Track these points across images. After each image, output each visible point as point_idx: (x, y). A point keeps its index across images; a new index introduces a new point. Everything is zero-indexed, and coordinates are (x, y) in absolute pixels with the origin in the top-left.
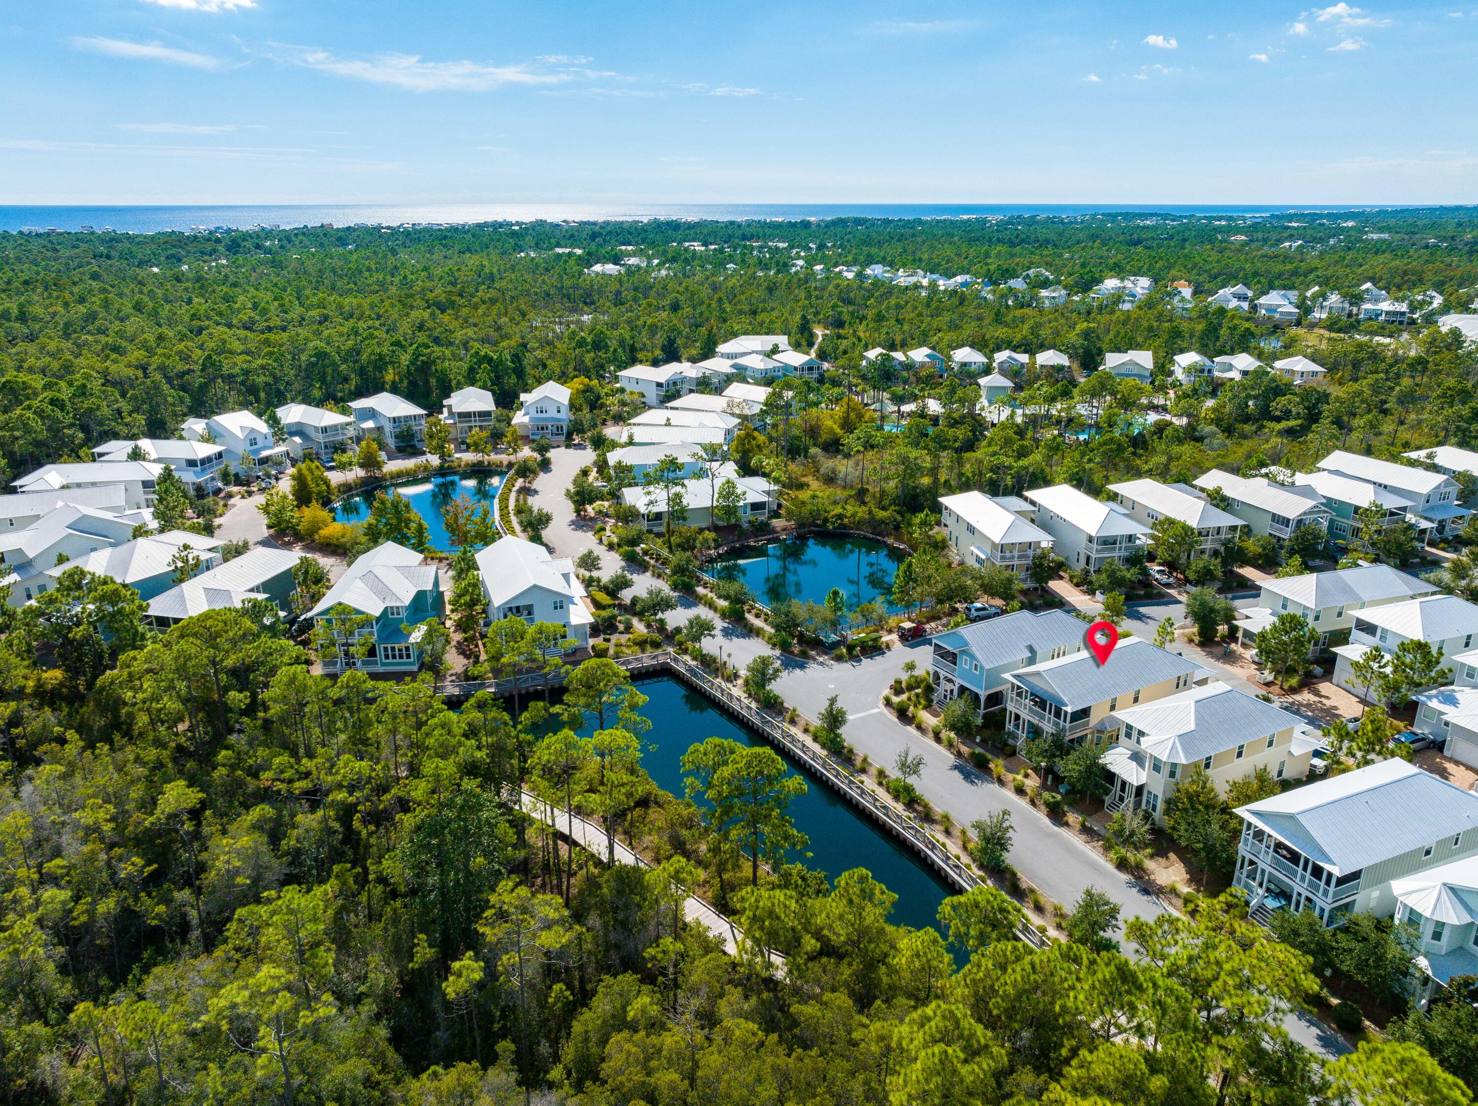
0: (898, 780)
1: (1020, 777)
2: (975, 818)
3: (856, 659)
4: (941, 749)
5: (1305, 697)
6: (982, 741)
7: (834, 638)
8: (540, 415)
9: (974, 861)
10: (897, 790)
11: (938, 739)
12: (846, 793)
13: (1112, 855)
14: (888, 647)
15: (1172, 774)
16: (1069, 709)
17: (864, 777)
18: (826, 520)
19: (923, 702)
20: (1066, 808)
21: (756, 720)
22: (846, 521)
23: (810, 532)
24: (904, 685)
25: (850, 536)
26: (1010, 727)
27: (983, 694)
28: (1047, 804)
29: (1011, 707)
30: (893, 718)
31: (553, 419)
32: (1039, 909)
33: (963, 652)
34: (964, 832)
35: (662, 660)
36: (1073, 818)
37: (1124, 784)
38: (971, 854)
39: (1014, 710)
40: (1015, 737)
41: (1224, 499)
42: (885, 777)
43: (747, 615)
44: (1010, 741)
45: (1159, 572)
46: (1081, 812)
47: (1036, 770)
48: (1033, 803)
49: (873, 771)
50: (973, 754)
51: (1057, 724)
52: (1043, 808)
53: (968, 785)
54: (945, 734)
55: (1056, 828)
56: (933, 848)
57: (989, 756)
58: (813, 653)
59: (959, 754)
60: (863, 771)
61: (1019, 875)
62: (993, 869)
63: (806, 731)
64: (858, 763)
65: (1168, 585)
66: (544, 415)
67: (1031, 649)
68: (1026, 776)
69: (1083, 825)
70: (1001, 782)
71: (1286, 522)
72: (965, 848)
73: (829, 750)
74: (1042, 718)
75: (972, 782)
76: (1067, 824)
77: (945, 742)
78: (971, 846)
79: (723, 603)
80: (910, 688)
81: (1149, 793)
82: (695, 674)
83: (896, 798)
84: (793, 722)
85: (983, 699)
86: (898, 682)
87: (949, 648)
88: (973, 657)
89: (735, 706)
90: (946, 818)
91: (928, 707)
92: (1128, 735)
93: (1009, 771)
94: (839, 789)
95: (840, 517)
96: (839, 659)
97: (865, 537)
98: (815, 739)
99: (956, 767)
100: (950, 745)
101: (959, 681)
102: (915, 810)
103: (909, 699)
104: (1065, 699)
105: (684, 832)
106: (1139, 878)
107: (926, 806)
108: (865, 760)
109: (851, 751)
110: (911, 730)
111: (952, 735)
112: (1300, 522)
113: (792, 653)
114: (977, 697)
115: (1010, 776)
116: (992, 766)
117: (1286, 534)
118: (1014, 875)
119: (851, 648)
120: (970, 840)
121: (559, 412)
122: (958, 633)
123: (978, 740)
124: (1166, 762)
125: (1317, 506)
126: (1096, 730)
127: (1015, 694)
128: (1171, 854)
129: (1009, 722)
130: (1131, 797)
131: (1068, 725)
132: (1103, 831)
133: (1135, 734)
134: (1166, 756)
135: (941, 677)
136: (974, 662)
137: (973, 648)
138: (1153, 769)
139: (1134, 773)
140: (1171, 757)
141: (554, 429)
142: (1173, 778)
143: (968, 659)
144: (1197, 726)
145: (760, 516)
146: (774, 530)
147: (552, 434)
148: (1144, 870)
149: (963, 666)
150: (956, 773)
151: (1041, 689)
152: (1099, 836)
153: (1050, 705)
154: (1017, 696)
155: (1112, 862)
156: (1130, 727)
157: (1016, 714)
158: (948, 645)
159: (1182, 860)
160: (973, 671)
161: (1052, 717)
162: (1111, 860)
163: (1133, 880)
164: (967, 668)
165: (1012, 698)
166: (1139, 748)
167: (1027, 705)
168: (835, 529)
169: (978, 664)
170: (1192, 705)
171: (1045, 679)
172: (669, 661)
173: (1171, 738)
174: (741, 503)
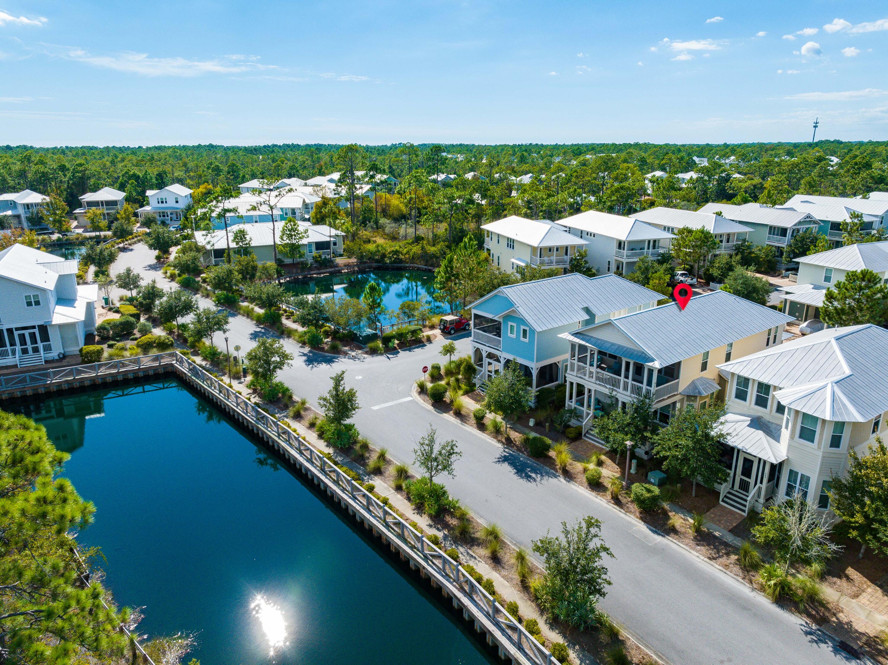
0: (423, 481)
1: (592, 466)
2: (540, 534)
3: (393, 351)
4: (485, 437)
6: (537, 423)
7: (369, 331)
8: (161, 205)
9: (542, 611)
10: (421, 497)
11: (481, 426)
12: (347, 505)
13: (760, 578)
14: (429, 340)
15: (836, 442)
16: (657, 365)
17: (377, 482)
18: (384, 256)
19: (463, 386)
20: (666, 506)
21: (250, 418)
22: (401, 256)
23: (370, 267)
24: (442, 372)
26: (571, 404)
27: (535, 367)
28: (639, 501)
29: (572, 377)
30: (426, 405)
31: (172, 208)
33: (507, 317)
34: (521, 558)
35: (165, 361)
36: (680, 520)
37: (748, 463)
38: (535, 598)
39: (576, 380)
40: (579, 416)
42: (407, 477)
43: (284, 321)
44: (573, 422)
45: (682, 275)
46: (689, 510)
47: (612, 454)
48: (617, 501)
49: (391, 471)
50: (527, 440)
51: (637, 391)
52: (634, 507)
53: (523, 482)
54: (490, 417)
55: (658, 539)
56: (472, 592)
57: (549, 441)
58: (346, 348)
59: (509, 442)
60: (378, 471)
61: (624, 634)
62: (576, 627)
63: (312, 425)
64: (372, 461)
65: (692, 285)
66: (164, 205)
67: (587, 310)
68: (600, 463)
69: (698, 531)
70: (568, 475)
72: (524, 586)
73: (334, 446)
74: (615, 384)
75: (528, 477)
76: (672, 531)
77: (490, 427)
78: (535, 582)
79: (260, 311)
80: (449, 373)
81: (793, 474)
82: (196, 374)
83: (419, 508)
84: (298, 416)
85: (535, 373)
86: (436, 368)
87: (490, 316)
88: (522, 321)
89: (231, 404)
90: (494, 535)
91: (470, 391)
92: (741, 395)
93: (577, 458)
94: (340, 500)
95: (396, 252)
96: (374, 352)
97: (419, 269)
98: (321, 436)
99: (505, 459)
100: (497, 431)
101: (504, 356)
102: (446, 526)
103: (448, 384)
104: (650, 353)
106: (822, 621)
107: (463, 518)
108: (382, 457)
109: (365, 447)
110: (449, 417)
111: (499, 418)
112: (795, 231)
113: (323, 349)
114: (527, 371)
115: (579, 466)
116: (552, 453)
117: (784, 242)
118: (614, 635)
119: (387, 340)
120: (531, 571)
121: (177, 202)
122: (501, 295)
123: (532, 423)
124: (824, 421)
125: (809, 216)
126: (689, 396)
127: (576, 358)
128: (850, 571)
129: (571, 398)
130: (761, 482)
131: (653, 389)
132: (730, 538)
133: (752, 393)
134: (824, 411)
135: (484, 355)
136: (522, 327)
137: (521, 310)
138: (801, 437)
139: (766, 445)
140: (833, 413)
141: (174, 216)
142: (838, 446)
143: (515, 325)
144: (852, 368)
145: (324, 254)
146: (337, 266)
147: (171, 220)
148: (823, 604)
149: (509, 335)
150: (506, 466)
151: (613, 344)
152: (726, 545)
153: (628, 364)
154: (579, 360)
155: (764, 591)
156: (744, 382)
157: (579, 385)
158: (490, 313)
159: (874, 580)
160: (522, 339)
161: (630, 381)
162: (762, 589)
163: (814, 627)
164: (514, 336)
165: (572, 365)
166: (759, 411)
167: (594, 369)
168: (390, 263)
169: (527, 329)
170: (834, 342)
171: (619, 330)
172: (174, 362)
173: (825, 387)
174: (305, 241)
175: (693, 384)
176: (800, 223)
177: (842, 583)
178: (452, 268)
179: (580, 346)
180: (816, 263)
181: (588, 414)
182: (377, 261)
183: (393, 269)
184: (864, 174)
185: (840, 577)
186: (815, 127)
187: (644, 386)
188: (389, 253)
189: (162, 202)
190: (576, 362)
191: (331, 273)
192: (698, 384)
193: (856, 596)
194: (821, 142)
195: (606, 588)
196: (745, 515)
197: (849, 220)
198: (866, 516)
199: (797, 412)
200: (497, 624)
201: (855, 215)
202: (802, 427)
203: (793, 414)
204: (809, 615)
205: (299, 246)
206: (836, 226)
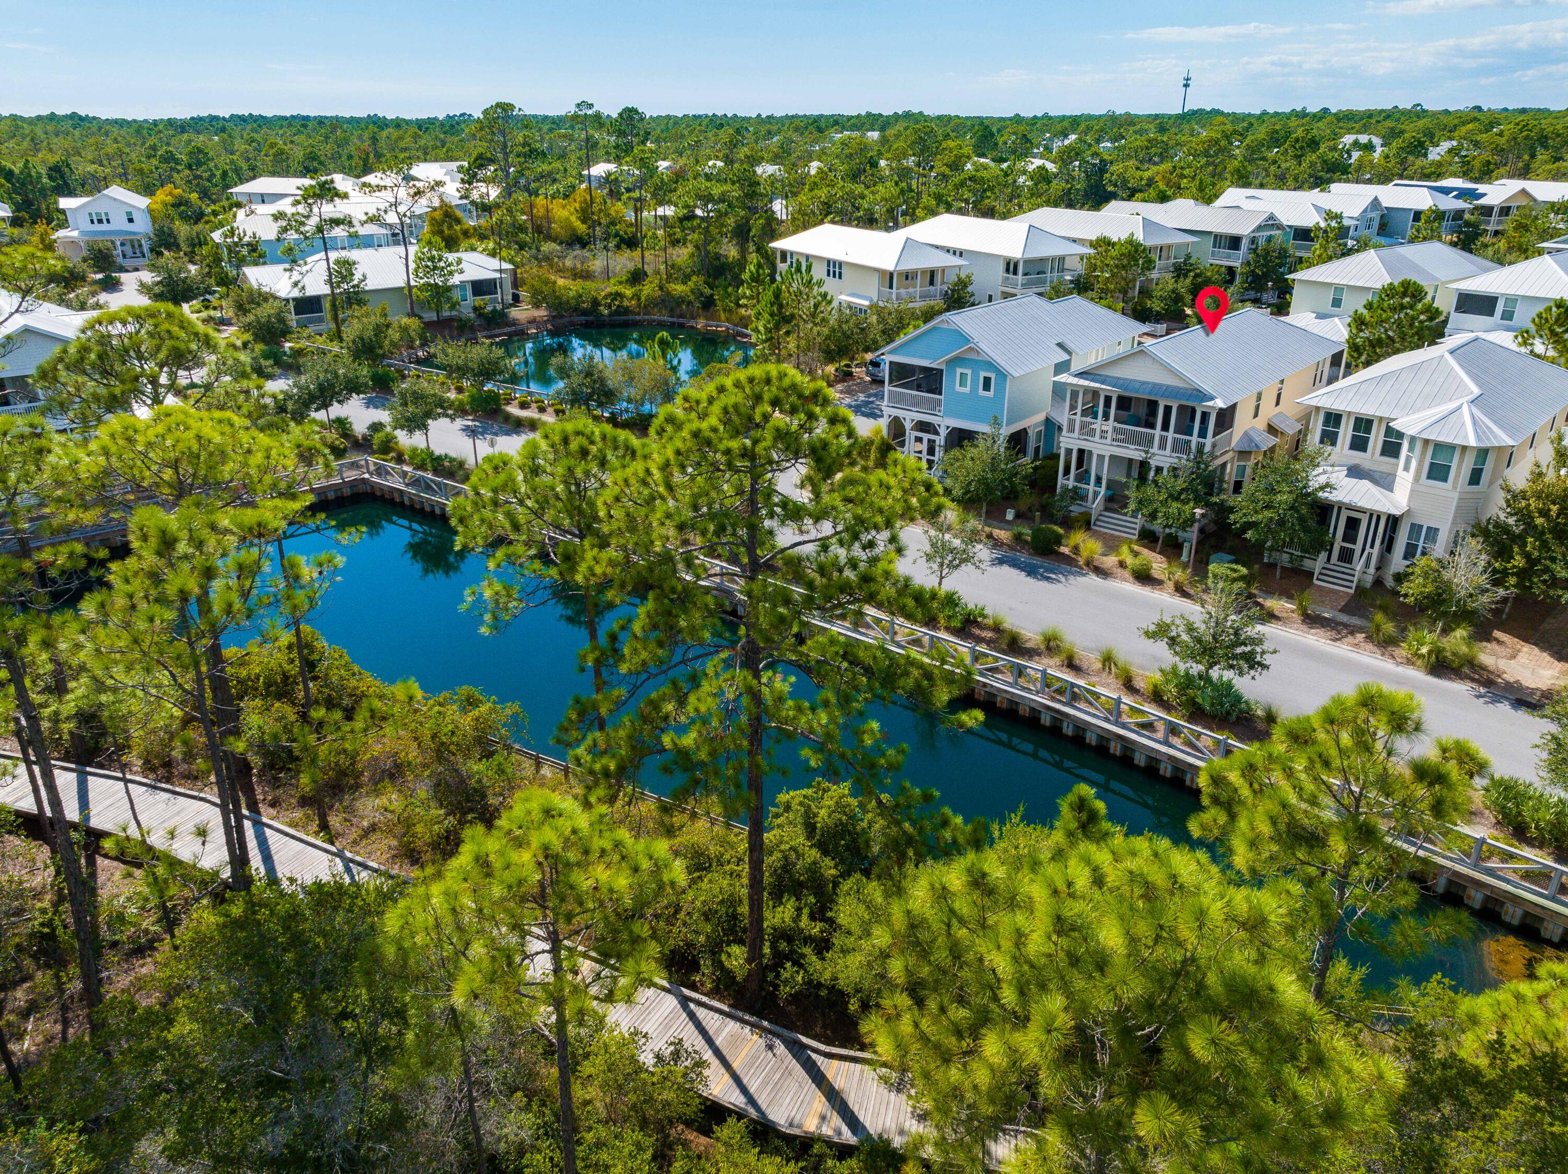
1: (1127, 558)
6: (1018, 516)
8: (97, 227)
15: (1475, 477)
16: (1220, 403)
18: (595, 302)
22: (626, 303)
23: (570, 324)
25: (635, 324)
26: (1067, 481)
27: (1002, 433)
29: (1070, 441)
31: (120, 232)
33: (956, 361)
34: (1112, 659)
35: (351, 475)
37: (1354, 520)
38: (1154, 699)
39: (1077, 445)
40: (1080, 498)
43: (506, 408)
44: (1074, 508)
46: (1279, 594)
47: (1145, 542)
50: (1018, 537)
51: (1182, 447)
53: (1043, 585)
56: (1074, 697)
62: (1225, 717)
66: (104, 227)
67: (1062, 347)
68: (1135, 554)
72: (1131, 689)
74: (1146, 441)
75: (1047, 579)
76: (1276, 618)
77: (956, 526)
78: (1143, 685)
87: (925, 363)
88: (982, 364)
90: (1052, 641)
95: (617, 296)
99: (1001, 562)
101: (946, 422)
102: (981, 639)
105: (476, 767)
107: (998, 628)
115: (1111, 559)
118: (1272, 721)
120: (1129, 673)
121: (131, 220)
122: (945, 326)
123: (1010, 515)
124: (1464, 448)
125: (1272, 217)
126: (1240, 453)
127: (1079, 411)
128: (1497, 634)
129: (1067, 471)
130: (1372, 547)
131: (1209, 441)
132: (1344, 618)
133: (1346, 432)
134: (1466, 437)
135: (908, 425)
136: (983, 374)
137: (981, 345)
138: (1429, 477)
139: (1379, 496)
140: (1478, 438)
141: (128, 249)
142: (1477, 483)
143: (968, 372)
144: (1480, 387)
145: (489, 303)
146: (514, 323)
147: (124, 256)
148: (1483, 668)
149: (958, 388)
150: (1006, 570)
151: (1144, 383)
152: (1346, 626)
153: (1168, 409)
154: (1084, 413)
155: (1413, 664)
156: (1333, 419)
157: (1081, 452)
158: (922, 357)
159: (1526, 640)
160: (981, 392)
161: (1171, 435)
162: (1409, 662)
163: (1482, 690)
164: (967, 390)
165: (1071, 423)
166: (1357, 457)
167: (1110, 425)
168: (610, 315)
169: (993, 376)
170: (1448, 357)
171: (1155, 359)
172: (367, 476)
173: (1460, 407)
174: (456, 279)
175: (1246, 434)
176: (1259, 228)
177: (1493, 646)
178: (781, 306)
179: (1086, 390)
180: (1321, 279)
181: (1096, 494)
182: (585, 313)
183: (613, 325)
184: (1312, 157)
185: (1489, 641)
186: (1186, 86)
187: (1194, 439)
188: (606, 297)
189: (100, 221)
190: (1078, 418)
191: (510, 335)
192: (1252, 433)
193: (1513, 657)
194: (1194, 113)
195: (1268, 659)
196: (1352, 591)
197: (1323, 225)
198: (1527, 556)
199: (1426, 442)
200: (1124, 726)
201: (1330, 215)
202: (1432, 464)
203: (1418, 446)
204: (1473, 680)
205: (449, 289)
206: (1303, 234)
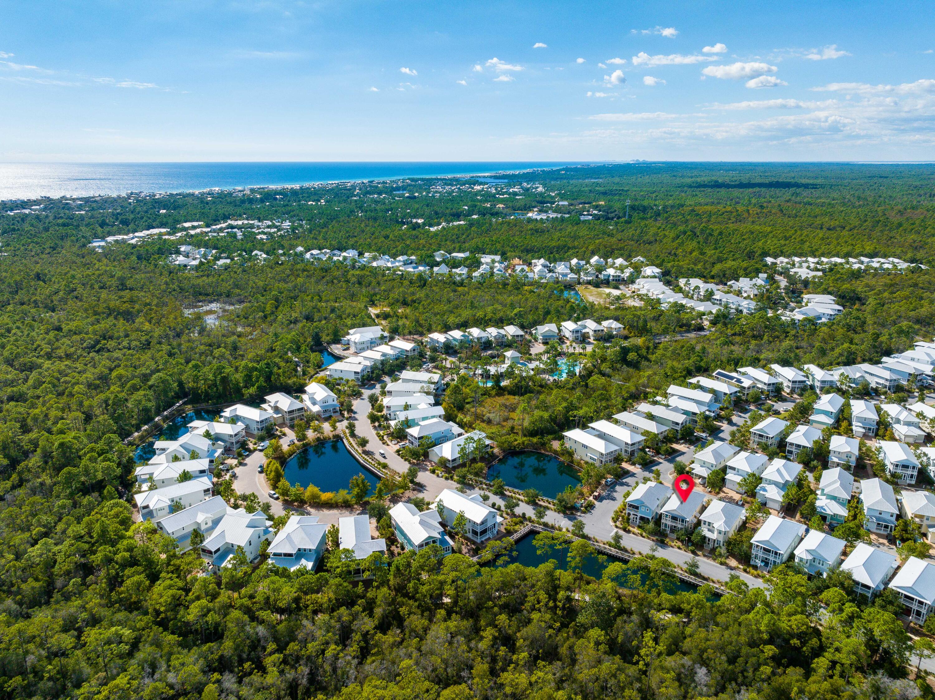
1: (677, 544)
4: (646, 540)
5: (722, 495)
6: (657, 534)
9: (689, 574)
11: (642, 537)
13: (717, 562)
27: (649, 518)
30: (622, 532)
32: (714, 582)
36: (700, 553)
37: (711, 540)
41: (652, 416)
44: (667, 532)
46: (701, 551)
47: (679, 540)
48: (685, 551)
50: (657, 539)
52: (688, 551)
54: (644, 535)
55: (698, 557)
57: (664, 539)
59: (653, 540)
69: (704, 554)
70: (671, 546)
71: (677, 424)
72: (684, 571)
75: (662, 548)
77: (646, 537)
81: (720, 541)
85: (650, 520)
86: (611, 517)
92: (705, 524)
93: (672, 542)
99: (654, 545)
100: (648, 538)
106: (726, 566)
110: (631, 535)
111: (647, 534)
114: (647, 519)
115: (673, 544)
116: (666, 542)
117: (678, 428)
